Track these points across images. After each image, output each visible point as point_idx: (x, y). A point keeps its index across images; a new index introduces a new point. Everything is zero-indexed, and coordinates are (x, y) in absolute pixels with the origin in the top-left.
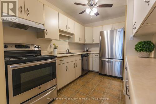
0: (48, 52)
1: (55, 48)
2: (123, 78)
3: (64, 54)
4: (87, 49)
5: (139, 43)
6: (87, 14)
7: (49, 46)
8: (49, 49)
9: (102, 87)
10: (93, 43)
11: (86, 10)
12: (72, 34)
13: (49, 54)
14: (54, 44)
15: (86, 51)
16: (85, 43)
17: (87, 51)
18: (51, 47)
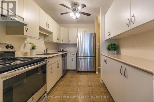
0: (22, 53)
1: (33, 48)
2: (95, 71)
3: (42, 54)
4: (63, 49)
5: (110, 45)
6: (70, 16)
7: (23, 45)
8: (22, 50)
9: (74, 87)
10: (69, 43)
11: (70, 13)
12: (51, 33)
13: (24, 55)
14: (30, 43)
15: (61, 51)
16: (62, 43)
17: (63, 51)
18: (25, 47)
